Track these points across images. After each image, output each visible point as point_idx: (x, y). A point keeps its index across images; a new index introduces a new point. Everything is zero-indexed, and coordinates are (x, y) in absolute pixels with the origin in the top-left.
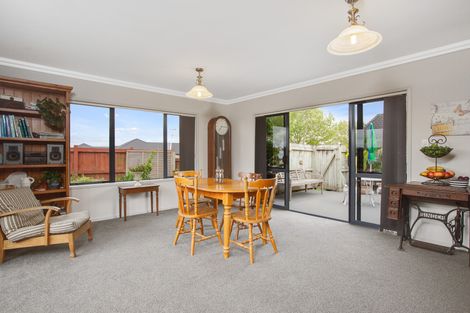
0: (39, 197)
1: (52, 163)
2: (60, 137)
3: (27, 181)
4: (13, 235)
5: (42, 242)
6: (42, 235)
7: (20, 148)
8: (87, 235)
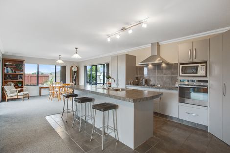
0: (16, 88)
1: (19, 80)
2: (21, 73)
3: (13, 84)
4: (9, 96)
5: (16, 97)
6: (16, 96)
7: (11, 76)
8: (27, 97)
